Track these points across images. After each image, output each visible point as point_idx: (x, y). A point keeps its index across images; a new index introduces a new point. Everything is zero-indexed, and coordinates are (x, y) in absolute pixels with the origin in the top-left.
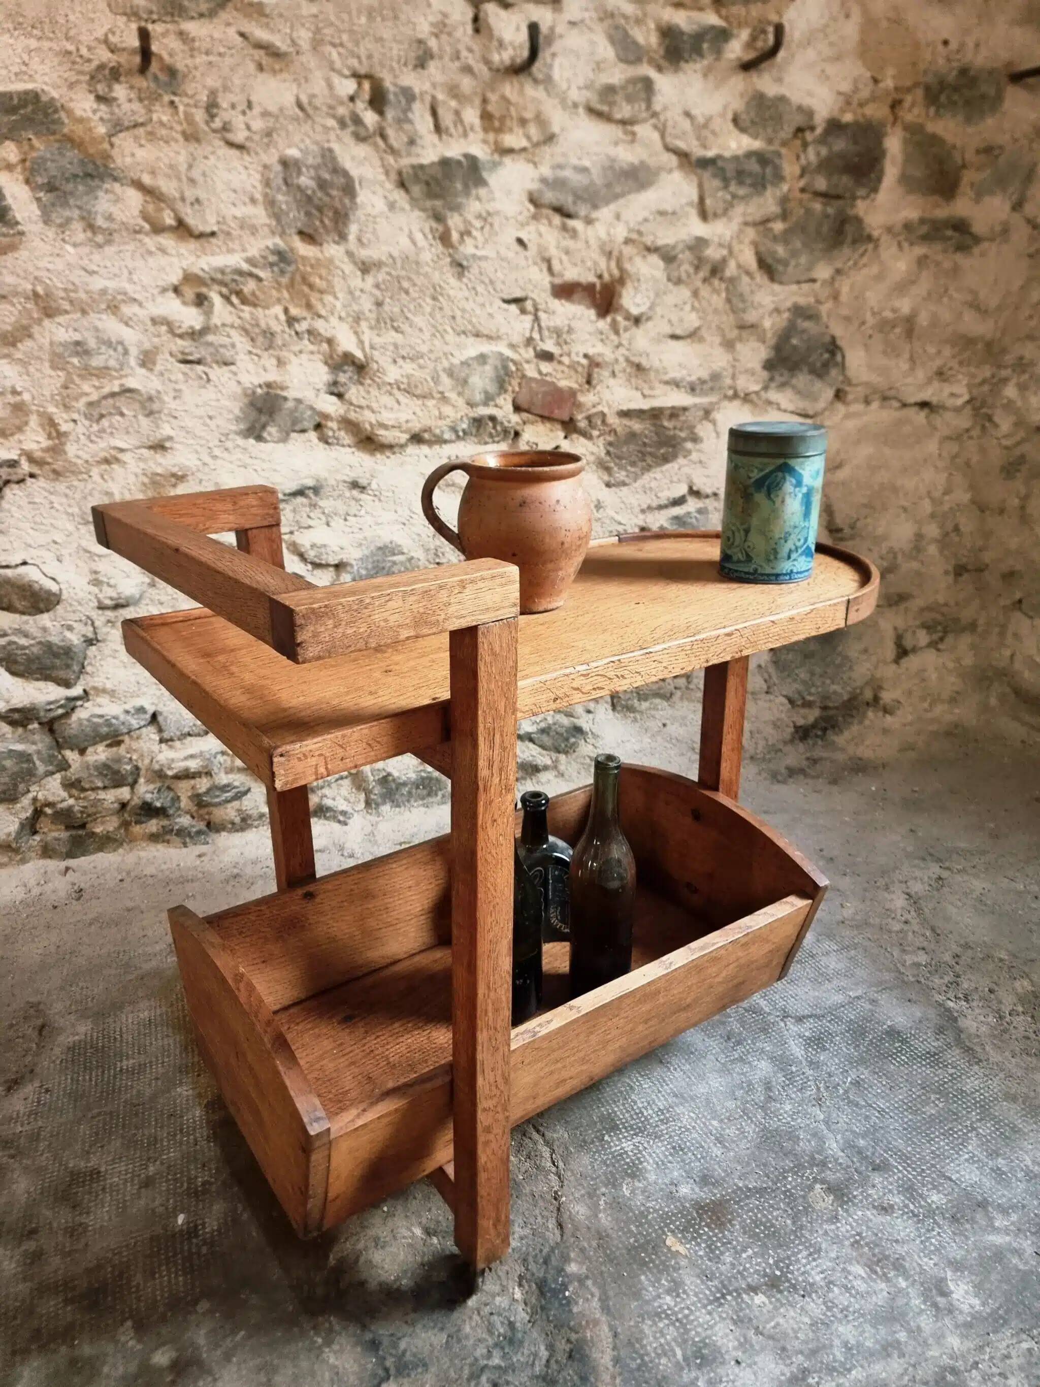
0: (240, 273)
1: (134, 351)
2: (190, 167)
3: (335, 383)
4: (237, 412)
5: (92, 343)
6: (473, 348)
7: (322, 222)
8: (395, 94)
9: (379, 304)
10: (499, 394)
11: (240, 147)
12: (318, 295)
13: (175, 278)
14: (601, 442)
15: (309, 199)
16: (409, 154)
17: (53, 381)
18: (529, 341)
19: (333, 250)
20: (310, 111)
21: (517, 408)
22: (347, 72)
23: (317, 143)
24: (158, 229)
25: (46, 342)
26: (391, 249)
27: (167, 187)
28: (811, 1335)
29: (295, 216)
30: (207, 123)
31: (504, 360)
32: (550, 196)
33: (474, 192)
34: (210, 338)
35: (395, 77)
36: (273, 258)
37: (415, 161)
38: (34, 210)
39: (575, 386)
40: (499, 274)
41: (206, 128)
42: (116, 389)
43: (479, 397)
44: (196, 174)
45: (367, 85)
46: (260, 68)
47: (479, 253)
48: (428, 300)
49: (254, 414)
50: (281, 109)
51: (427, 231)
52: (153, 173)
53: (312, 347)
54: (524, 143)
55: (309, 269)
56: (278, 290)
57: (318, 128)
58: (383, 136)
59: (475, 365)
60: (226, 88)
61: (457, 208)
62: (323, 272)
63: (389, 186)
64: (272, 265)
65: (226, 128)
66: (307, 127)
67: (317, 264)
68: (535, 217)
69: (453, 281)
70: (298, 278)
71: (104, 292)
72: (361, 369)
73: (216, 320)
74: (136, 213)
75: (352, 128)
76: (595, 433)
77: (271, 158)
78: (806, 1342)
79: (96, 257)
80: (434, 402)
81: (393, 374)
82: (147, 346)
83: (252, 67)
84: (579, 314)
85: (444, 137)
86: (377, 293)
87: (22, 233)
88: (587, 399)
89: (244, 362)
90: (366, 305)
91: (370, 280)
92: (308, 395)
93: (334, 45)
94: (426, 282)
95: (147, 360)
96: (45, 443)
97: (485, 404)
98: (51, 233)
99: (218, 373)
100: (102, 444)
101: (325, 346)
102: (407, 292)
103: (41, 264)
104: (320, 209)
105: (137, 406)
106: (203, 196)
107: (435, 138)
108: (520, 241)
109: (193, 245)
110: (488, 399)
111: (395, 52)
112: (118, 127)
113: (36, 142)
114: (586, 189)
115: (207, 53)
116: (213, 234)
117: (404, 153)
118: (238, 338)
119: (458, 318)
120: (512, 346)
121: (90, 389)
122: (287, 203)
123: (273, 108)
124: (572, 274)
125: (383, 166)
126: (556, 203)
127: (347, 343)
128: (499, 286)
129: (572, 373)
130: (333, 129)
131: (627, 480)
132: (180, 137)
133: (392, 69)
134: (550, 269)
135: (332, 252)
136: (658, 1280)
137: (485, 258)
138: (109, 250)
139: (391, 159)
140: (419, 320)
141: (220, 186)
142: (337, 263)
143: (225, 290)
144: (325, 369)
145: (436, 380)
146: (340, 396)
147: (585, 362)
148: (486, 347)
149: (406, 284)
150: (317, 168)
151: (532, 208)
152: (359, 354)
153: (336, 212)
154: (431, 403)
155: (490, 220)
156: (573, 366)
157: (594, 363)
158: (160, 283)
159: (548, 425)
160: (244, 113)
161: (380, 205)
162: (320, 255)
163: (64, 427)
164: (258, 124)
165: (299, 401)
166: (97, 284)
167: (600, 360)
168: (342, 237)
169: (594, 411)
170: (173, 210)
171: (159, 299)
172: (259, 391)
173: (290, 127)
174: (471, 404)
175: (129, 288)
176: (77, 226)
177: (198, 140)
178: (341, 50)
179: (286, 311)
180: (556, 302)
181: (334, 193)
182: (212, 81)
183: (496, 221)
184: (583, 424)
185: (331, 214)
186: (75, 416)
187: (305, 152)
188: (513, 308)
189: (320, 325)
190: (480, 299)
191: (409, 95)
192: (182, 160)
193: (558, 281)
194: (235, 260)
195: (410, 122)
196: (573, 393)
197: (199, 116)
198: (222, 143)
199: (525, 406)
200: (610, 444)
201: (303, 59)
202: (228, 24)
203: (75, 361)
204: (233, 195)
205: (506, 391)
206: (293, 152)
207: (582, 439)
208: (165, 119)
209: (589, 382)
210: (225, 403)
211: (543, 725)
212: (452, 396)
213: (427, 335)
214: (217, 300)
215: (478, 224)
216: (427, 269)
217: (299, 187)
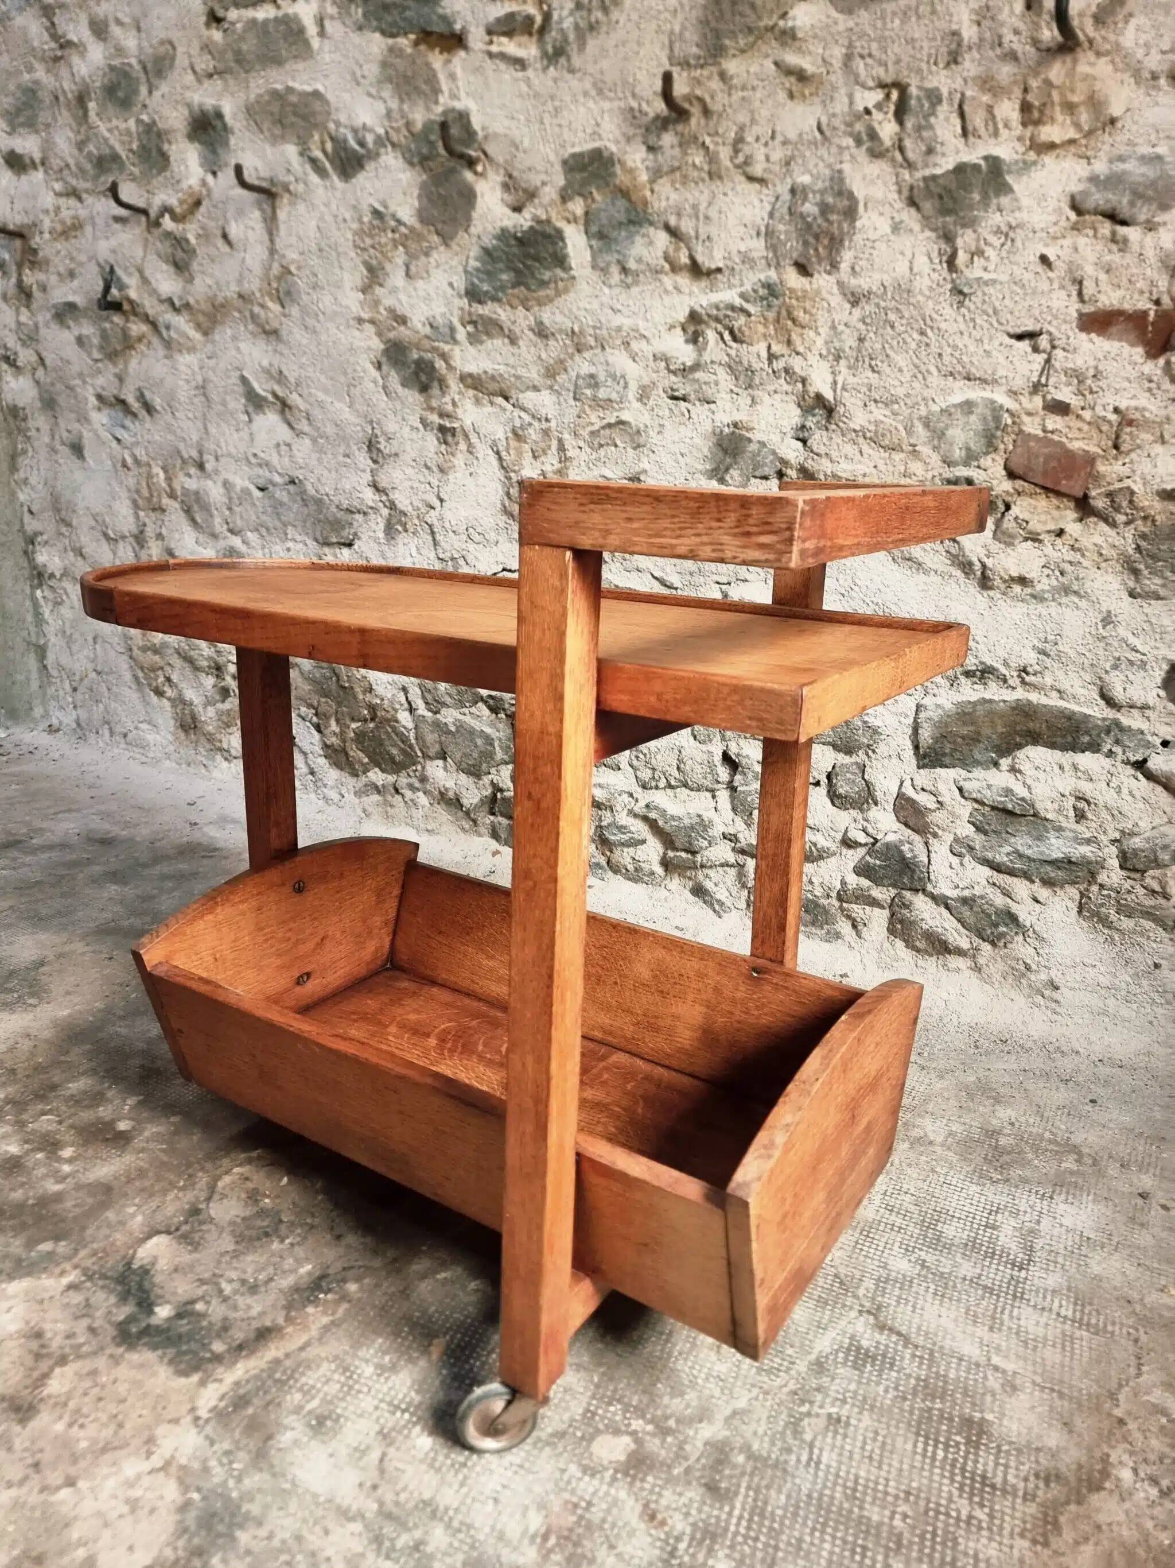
0: (733, 308)
1: (633, 386)
2: (710, 204)
3: (803, 427)
4: (706, 451)
5: (602, 377)
6: (961, 392)
7: (816, 250)
8: (919, 99)
9: (861, 340)
10: (987, 453)
11: (761, 181)
12: (798, 330)
13: (682, 315)
14: (1129, 533)
15: (809, 226)
16: (926, 166)
17: (572, 408)
18: (1036, 388)
19: (823, 281)
20: (828, 133)
21: (1012, 475)
22: (871, 84)
23: (829, 166)
24: (675, 268)
25: (574, 374)
26: (885, 277)
27: (687, 226)
28: (411, 1505)
29: (793, 246)
30: (731, 159)
31: (996, 410)
32: (1098, 198)
33: (995, 201)
34: (698, 375)
35: (922, 79)
36: (762, 292)
37: (927, 172)
38: (588, 255)
39: (1093, 449)
40: (1007, 302)
41: (729, 164)
42: (613, 421)
43: (958, 454)
44: (713, 213)
45: (895, 95)
46: (791, 96)
47: (986, 276)
48: (916, 336)
49: (720, 454)
50: (800, 135)
51: (935, 255)
52: (679, 215)
53: (787, 387)
54: (1072, 134)
55: (794, 302)
56: (765, 325)
57: (834, 150)
58: (901, 149)
59: (958, 414)
60: (753, 121)
61: (971, 223)
62: (808, 305)
63: (899, 205)
64: (762, 299)
65: (747, 162)
66: (823, 151)
67: (803, 297)
68: (1075, 228)
69: (948, 312)
70: (784, 313)
71: (619, 329)
72: (830, 411)
73: (706, 357)
74: (660, 254)
75: (867, 144)
76: (1121, 518)
77: (783, 189)
78: (397, 1504)
79: (623, 297)
80: (902, 455)
81: (859, 419)
82: (646, 381)
83: (782, 96)
84: (1114, 351)
85: (971, 139)
86: (861, 326)
87: (574, 278)
88: (1110, 469)
89: (723, 400)
90: (849, 341)
91: (857, 313)
92: (773, 439)
93: (862, 57)
94: (915, 313)
95: (643, 396)
96: (557, 466)
97: (966, 464)
98: (595, 276)
99: (699, 411)
100: (596, 473)
101: (800, 385)
102: (892, 327)
103: (581, 305)
104: (817, 237)
105: (627, 439)
106: (714, 231)
107: (960, 143)
108: (1044, 259)
109: (704, 283)
110: (970, 458)
111: (925, 52)
112: (657, 174)
113: (597, 196)
114: (1153, 184)
115: (744, 88)
116: (719, 270)
117: (919, 165)
118: (722, 374)
119: (947, 359)
120: (1013, 393)
121: (595, 419)
122: (786, 232)
123: (792, 135)
124: (1110, 298)
125: (897, 183)
126: (1107, 207)
127: (821, 383)
128: (1005, 316)
129: (1094, 433)
130: (848, 148)
131: (1162, 592)
132: (706, 177)
133: (919, 71)
134: (1080, 294)
135: (821, 282)
136: (385, 1353)
137: (994, 281)
138: (635, 290)
139: (906, 175)
140: (901, 360)
141: (732, 221)
142: (824, 294)
143: (720, 327)
144: (798, 411)
145: (909, 431)
146: (804, 441)
147: (1113, 418)
148: (975, 393)
149: (892, 317)
150: (822, 192)
151: (1073, 216)
152: (828, 395)
153: (832, 239)
154: (897, 456)
155: (1011, 234)
156: (1096, 423)
157: (1126, 419)
158: (669, 321)
159: (1055, 501)
160: (766, 144)
161: (885, 228)
162: (808, 287)
163: (569, 454)
164: (778, 154)
165: (763, 444)
166: (618, 320)
167: (1137, 415)
168: (834, 266)
169: (1118, 486)
170: (689, 249)
171: (665, 335)
172: (726, 430)
173: (808, 153)
174: (948, 463)
175: (642, 325)
176: (615, 270)
177: (720, 178)
178: (869, 61)
179: (769, 347)
180: (1083, 336)
181: (834, 217)
182: (743, 117)
183: (1019, 235)
184: (1100, 503)
185: (826, 242)
186: (581, 444)
187: (816, 177)
188: (1025, 345)
189: (797, 364)
190: (975, 334)
191: (934, 97)
192: (704, 199)
193: (1088, 309)
194: (730, 296)
195: (931, 127)
196: (1090, 460)
197: (724, 153)
198: (743, 179)
199: (1020, 472)
200: (1144, 536)
201: (833, 78)
202: (767, 56)
203: (588, 392)
204: (742, 229)
205: (996, 450)
206: (805, 179)
207: (1102, 525)
208: (697, 161)
209: (1116, 447)
210: (697, 441)
211: (966, 893)
212: (925, 450)
213: (907, 377)
214: (711, 335)
215: (996, 241)
216: (920, 298)
217: (802, 217)
